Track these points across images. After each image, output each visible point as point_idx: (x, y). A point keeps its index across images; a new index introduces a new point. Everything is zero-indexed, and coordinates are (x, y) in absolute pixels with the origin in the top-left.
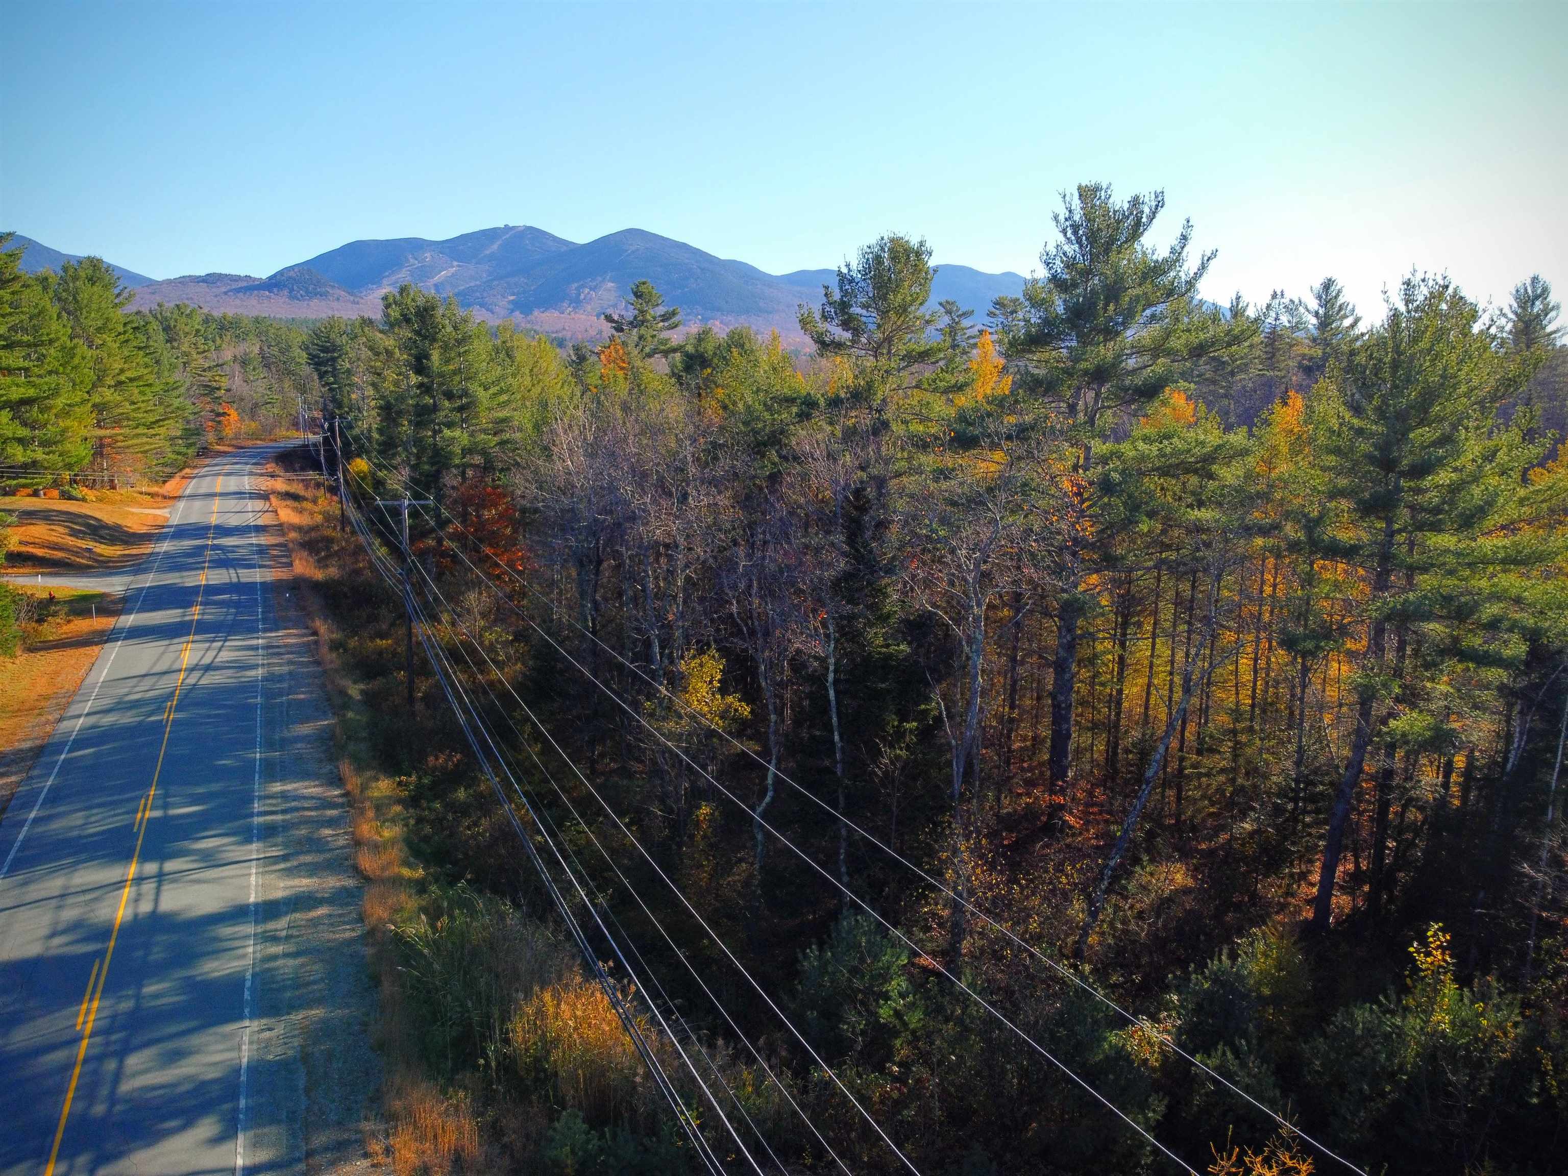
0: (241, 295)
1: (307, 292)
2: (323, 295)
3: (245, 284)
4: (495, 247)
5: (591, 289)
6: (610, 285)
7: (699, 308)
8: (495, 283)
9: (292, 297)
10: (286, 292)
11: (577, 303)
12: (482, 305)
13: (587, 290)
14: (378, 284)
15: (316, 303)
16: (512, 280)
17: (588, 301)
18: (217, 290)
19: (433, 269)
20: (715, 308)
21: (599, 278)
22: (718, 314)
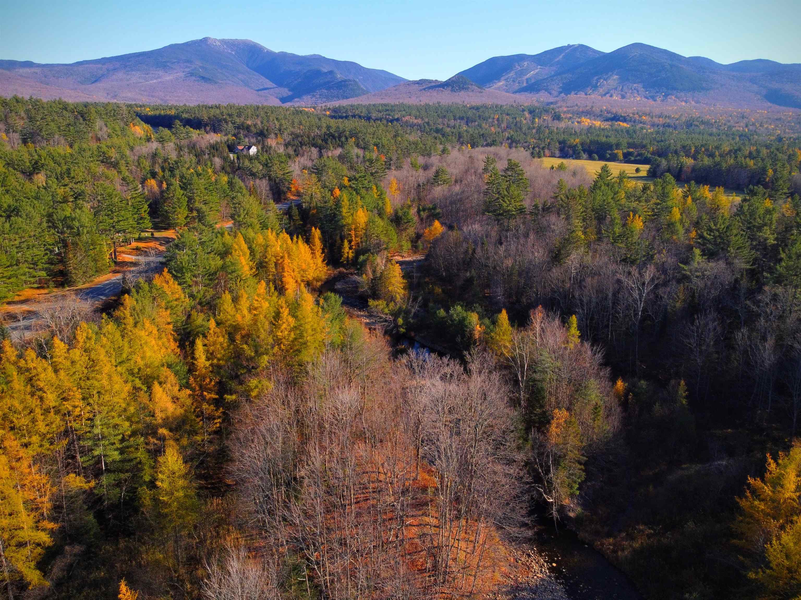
0: (430, 90)
1: (459, 87)
2: (467, 89)
3: (434, 84)
4: (561, 57)
5: (605, 80)
6: (615, 77)
8: (555, 77)
9: (452, 91)
10: (450, 88)
11: (595, 87)
12: (546, 90)
13: (602, 80)
14: (499, 79)
15: (462, 93)
16: (564, 76)
17: (602, 86)
18: (422, 88)
19: (527, 71)
20: (674, 89)
21: (610, 73)
22: (675, 92)
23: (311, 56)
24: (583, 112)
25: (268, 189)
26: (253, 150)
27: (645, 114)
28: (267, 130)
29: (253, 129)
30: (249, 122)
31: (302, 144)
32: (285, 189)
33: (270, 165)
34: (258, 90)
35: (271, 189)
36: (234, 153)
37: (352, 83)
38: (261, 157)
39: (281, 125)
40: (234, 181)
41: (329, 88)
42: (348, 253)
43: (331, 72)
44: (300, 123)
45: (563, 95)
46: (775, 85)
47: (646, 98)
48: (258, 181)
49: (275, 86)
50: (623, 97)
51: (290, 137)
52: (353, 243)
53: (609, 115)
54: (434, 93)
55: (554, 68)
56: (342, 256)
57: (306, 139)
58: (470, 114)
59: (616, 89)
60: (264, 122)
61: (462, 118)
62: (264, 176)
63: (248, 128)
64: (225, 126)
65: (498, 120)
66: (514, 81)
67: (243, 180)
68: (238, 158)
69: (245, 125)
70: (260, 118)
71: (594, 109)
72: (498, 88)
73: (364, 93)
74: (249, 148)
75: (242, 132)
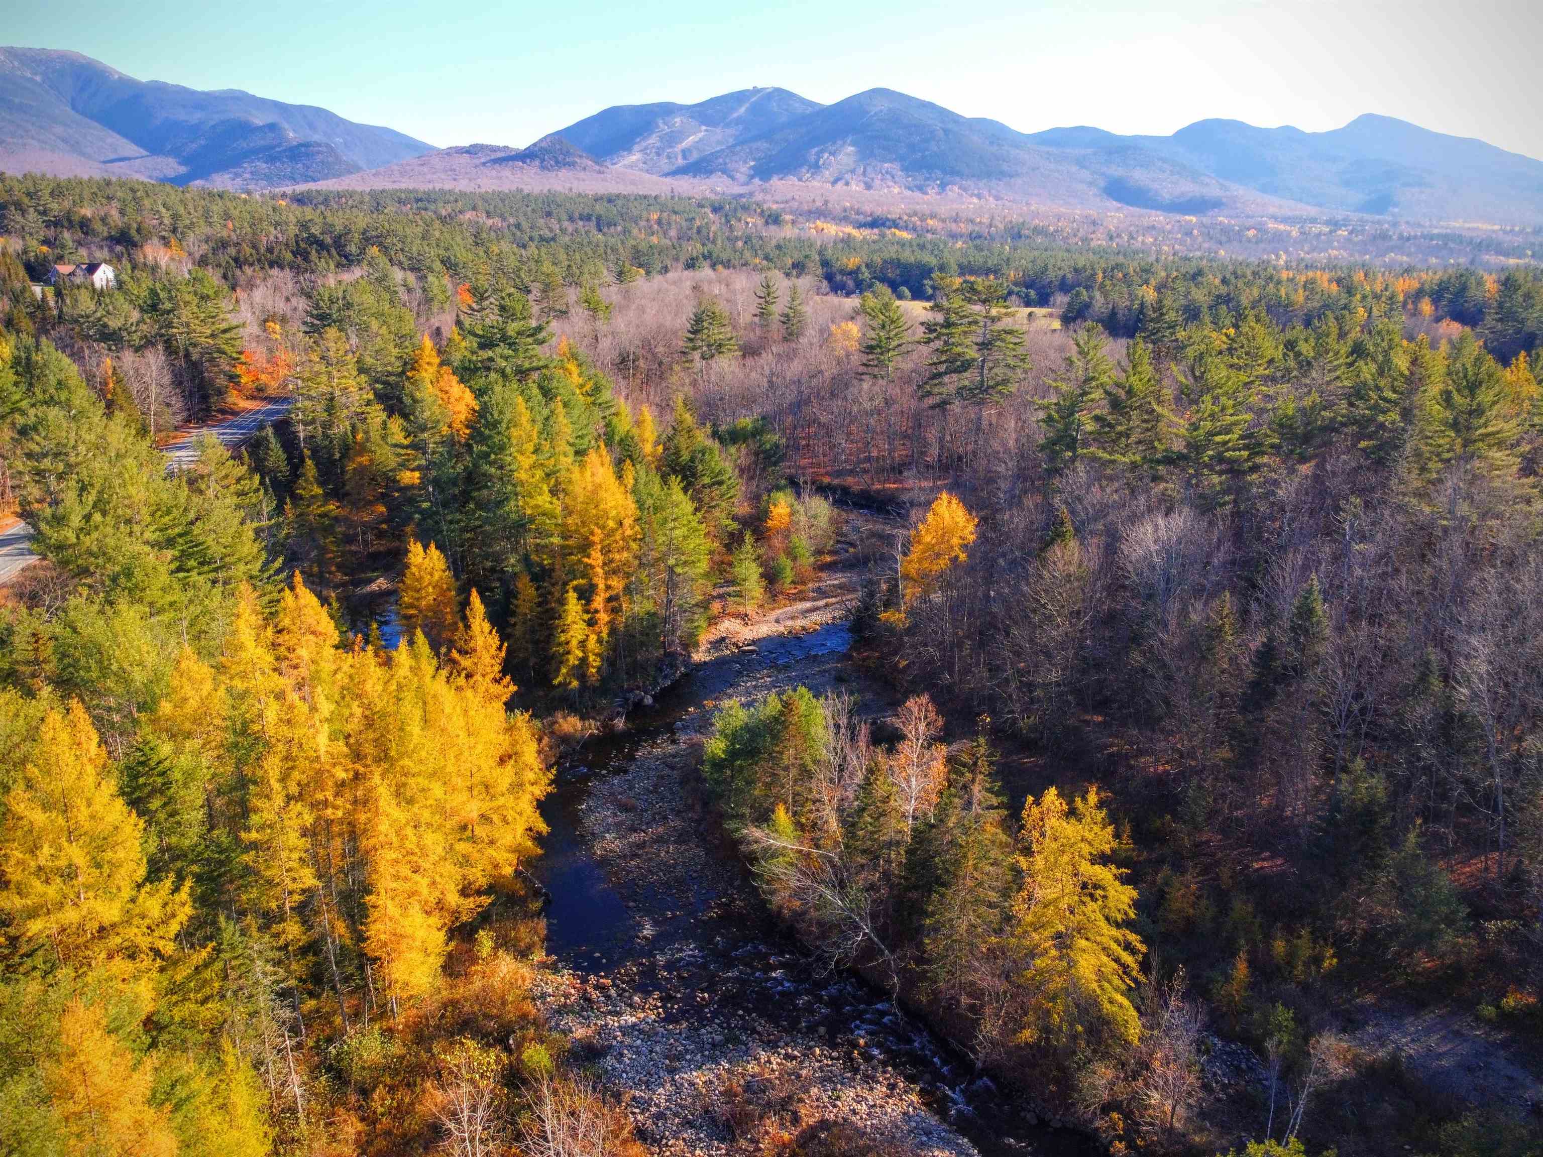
0: (497, 166)
1: (557, 162)
2: (572, 165)
3: (502, 155)
4: (742, 110)
5: (832, 154)
6: (851, 149)
7: (939, 172)
8: (738, 148)
9: (543, 168)
10: (537, 162)
11: (816, 168)
12: (724, 172)
13: (826, 155)
14: (629, 150)
15: (564, 173)
16: (754, 145)
17: (827, 165)
18: (477, 161)
19: (679, 135)
20: (954, 172)
21: (840, 142)
22: (958, 179)
23: (224, 92)
24: (810, 212)
25: (167, 379)
26: (104, 275)
27: (933, 216)
28: (138, 230)
29: (98, 226)
30: (87, 211)
31: (238, 262)
32: (221, 381)
33: (168, 306)
34: (105, 162)
35: (177, 382)
36: (47, 283)
37: (324, 149)
38: (131, 285)
39: (175, 217)
40: (37, 358)
41: (272, 160)
42: (582, 644)
43: (272, 127)
44: (227, 216)
45: (757, 181)
46: (1116, 171)
47: (909, 188)
48: (128, 358)
49: (145, 153)
50: (868, 187)
51: (205, 247)
52: (598, 602)
53: (861, 218)
54: (506, 172)
55: (729, 131)
56: (561, 661)
57: (248, 250)
58: (599, 208)
59: (853, 171)
60: (129, 210)
61: (588, 218)
62: (149, 343)
63: (84, 226)
64: (19, 218)
65: (659, 222)
66: (658, 154)
67: (77, 356)
68: (59, 294)
69: (76, 218)
70: (115, 203)
71: (830, 205)
72: (631, 166)
73: (353, 169)
74: (92, 268)
75: (67, 235)
